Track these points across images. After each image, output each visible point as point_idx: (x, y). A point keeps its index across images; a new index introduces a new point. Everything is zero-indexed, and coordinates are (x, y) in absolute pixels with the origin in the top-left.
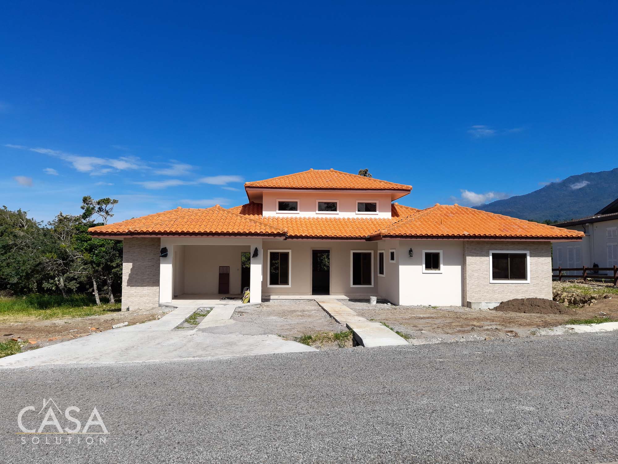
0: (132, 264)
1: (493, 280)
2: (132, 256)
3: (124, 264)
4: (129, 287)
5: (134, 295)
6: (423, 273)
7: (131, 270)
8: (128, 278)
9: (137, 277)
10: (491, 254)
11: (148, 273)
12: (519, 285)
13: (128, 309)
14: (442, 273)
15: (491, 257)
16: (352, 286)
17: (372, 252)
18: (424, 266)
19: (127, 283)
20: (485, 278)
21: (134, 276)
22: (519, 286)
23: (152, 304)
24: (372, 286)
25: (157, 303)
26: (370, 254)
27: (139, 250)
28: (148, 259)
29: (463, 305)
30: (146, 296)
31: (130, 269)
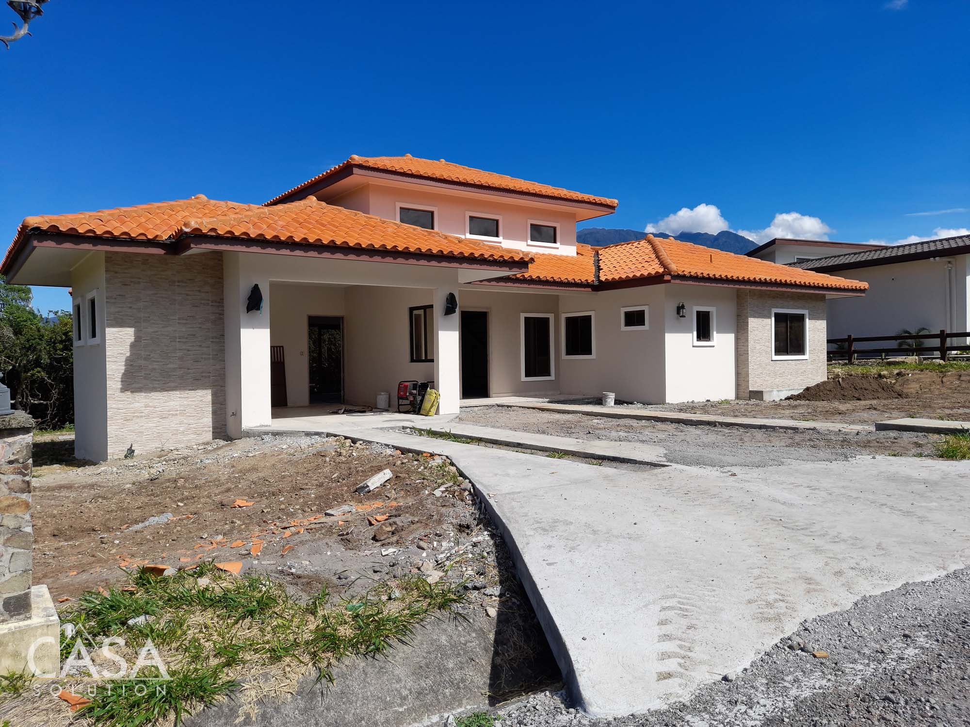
0: (133, 329)
1: (775, 355)
2: (130, 308)
3: (111, 333)
4: (129, 393)
5: (143, 414)
6: (693, 346)
7: (132, 346)
8: (124, 368)
9: (150, 367)
10: (773, 315)
11: (179, 354)
12: (798, 362)
13: (130, 452)
14: (713, 346)
15: (773, 319)
16: (523, 378)
17: (551, 317)
18: (695, 333)
19: (122, 382)
20: (767, 352)
21: (142, 362)
22: (799, 364)
23: (195, 433)
24: (552, 377)
25: (206, 431)
26: (546, 321)
27: (152, 292)
28: (179, 319)
29: (738, 397)
30: (176, 415)
31: (129, 344)
